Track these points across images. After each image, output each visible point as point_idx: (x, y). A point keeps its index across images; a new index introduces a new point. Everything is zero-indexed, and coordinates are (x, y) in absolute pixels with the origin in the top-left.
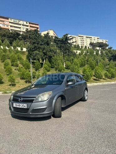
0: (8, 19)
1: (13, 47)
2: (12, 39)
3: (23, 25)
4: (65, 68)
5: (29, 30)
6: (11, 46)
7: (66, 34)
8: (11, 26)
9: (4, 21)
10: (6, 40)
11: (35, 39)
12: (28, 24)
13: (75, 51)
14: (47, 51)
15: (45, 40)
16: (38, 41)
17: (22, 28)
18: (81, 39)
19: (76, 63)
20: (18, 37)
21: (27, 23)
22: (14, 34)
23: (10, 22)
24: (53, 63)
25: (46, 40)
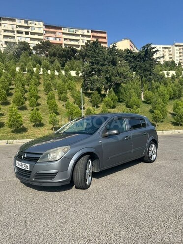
0: (61, 29)
1: (65, 71)
2: (65, 59)
3: (83, 36)
4: (143, 102)
5: (91, 42)
6: (63, 69)
7: (147, 45)
8: (65, 39)
9: (55, 33)
10: (56, 60)
11: (92, 56)
12: (90, 34)
13: (165, 72)
14: (112, 74)
15: (109, 56)
16: (98, 60)
17: (81, 41)
18: (179, 49)
19: (162, 93)
20: (73, 56)
21: (88, 32)
22: (68, 51)
23: (64, 34)
24: (122, 94)
25: (110, 58)
